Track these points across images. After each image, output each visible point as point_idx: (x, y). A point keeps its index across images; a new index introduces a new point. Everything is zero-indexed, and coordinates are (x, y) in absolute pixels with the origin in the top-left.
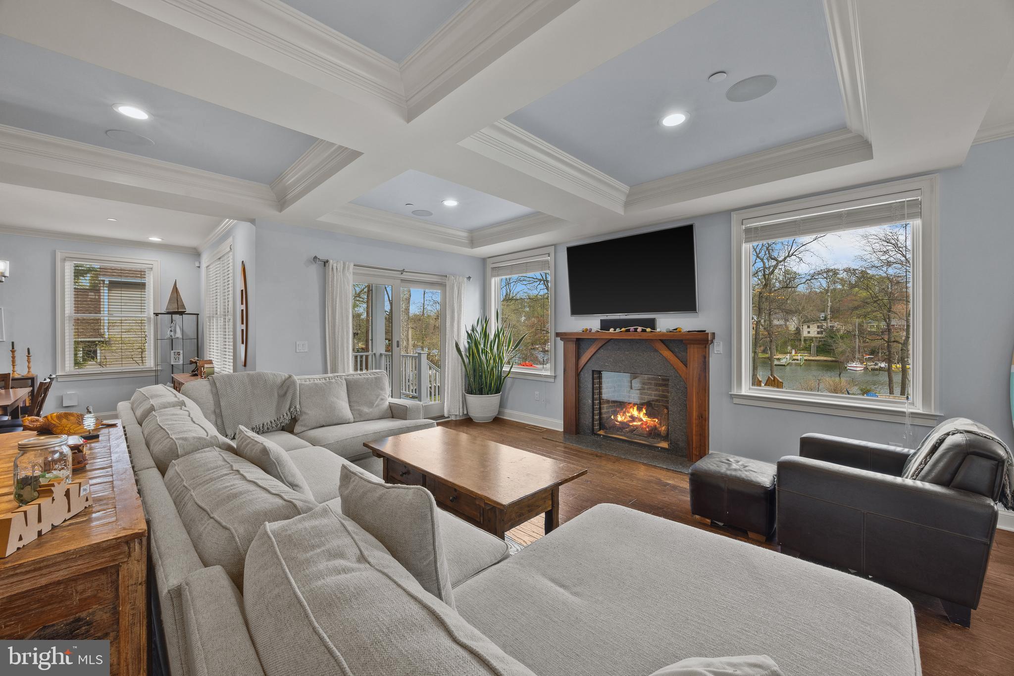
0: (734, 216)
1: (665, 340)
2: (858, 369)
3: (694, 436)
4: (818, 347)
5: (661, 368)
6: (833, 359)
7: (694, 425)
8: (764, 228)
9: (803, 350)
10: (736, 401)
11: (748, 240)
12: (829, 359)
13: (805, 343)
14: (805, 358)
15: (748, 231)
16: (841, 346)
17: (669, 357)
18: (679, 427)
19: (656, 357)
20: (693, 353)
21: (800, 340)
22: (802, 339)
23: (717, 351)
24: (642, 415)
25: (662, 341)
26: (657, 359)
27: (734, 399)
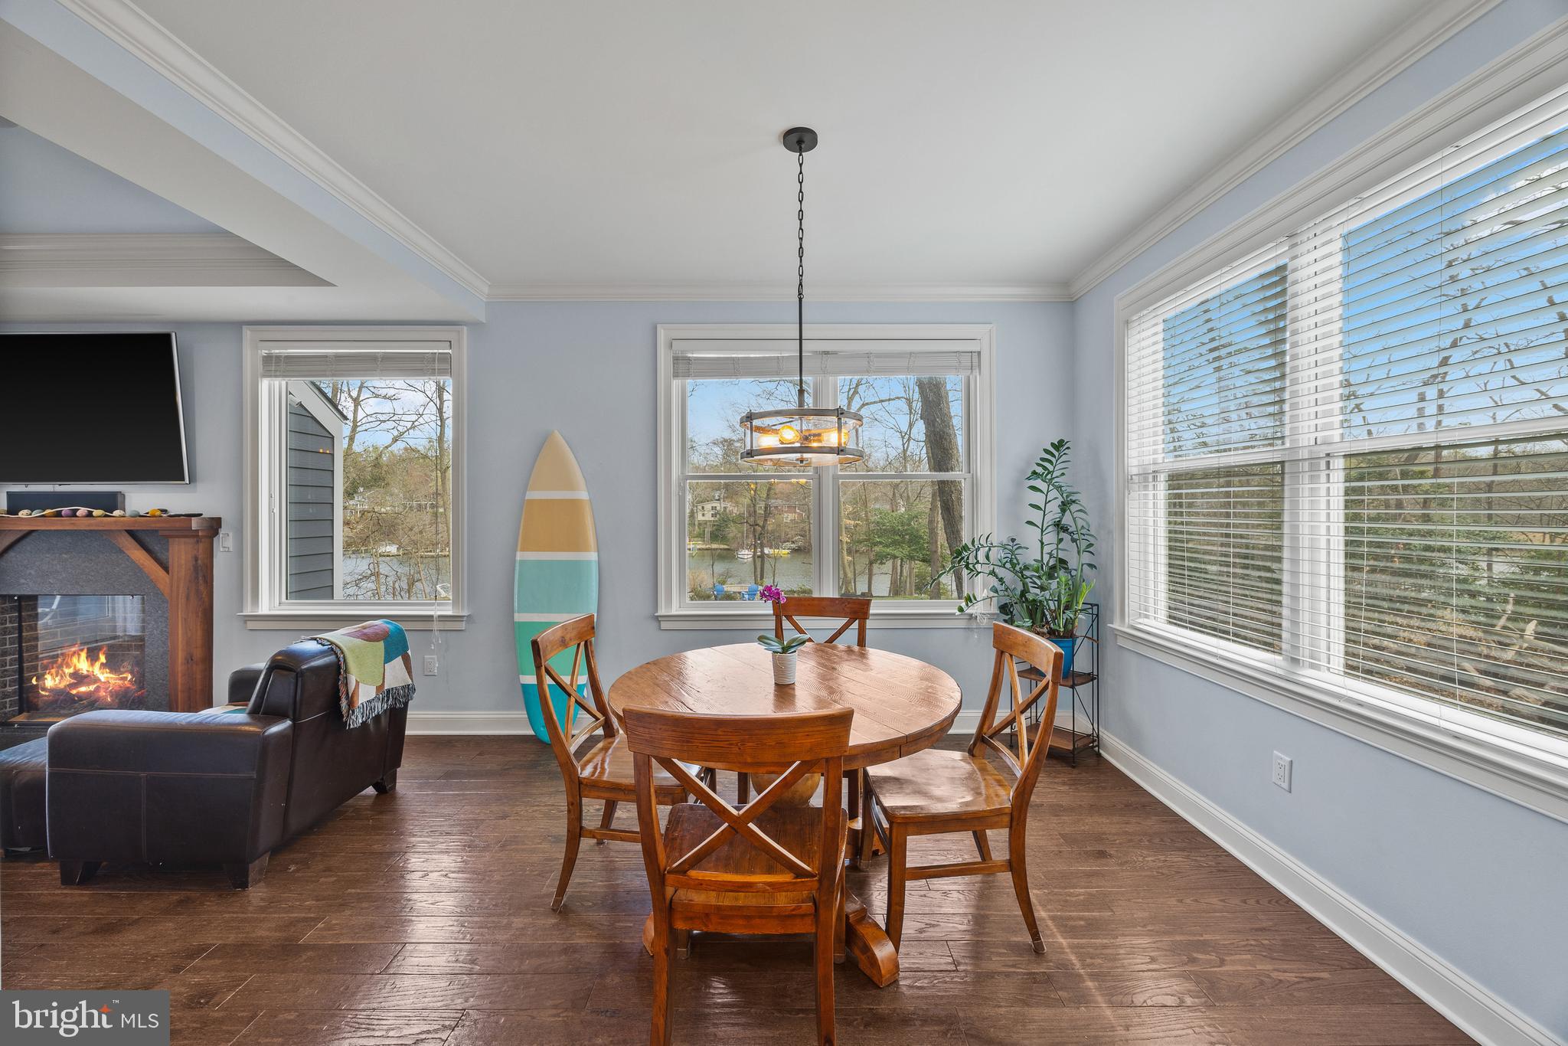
0: (247, 333)
1: (137, 530)
2: (746, 557)
3: (179, 693)
4: (712, 533)
5: (130, 580)
6: (726, 547)
7: (180, 675)
8: (289, 359)
9: (697, 537)
10: (251, 625)
11: (267, 374)
12: (722, 546)
13: (700, 529)
14: (698, 547)
15: (268, 359)
16: (732, 531)
17: (141, 561)
18: (161, 681)
19: (120, 561)
20: (180, 553)
21: (694, 524)
22: (696, 523)
23: (224, 546)
24: (97, 670)
25: (131, 533)
26: (123, 565)
27: (248, 622)
